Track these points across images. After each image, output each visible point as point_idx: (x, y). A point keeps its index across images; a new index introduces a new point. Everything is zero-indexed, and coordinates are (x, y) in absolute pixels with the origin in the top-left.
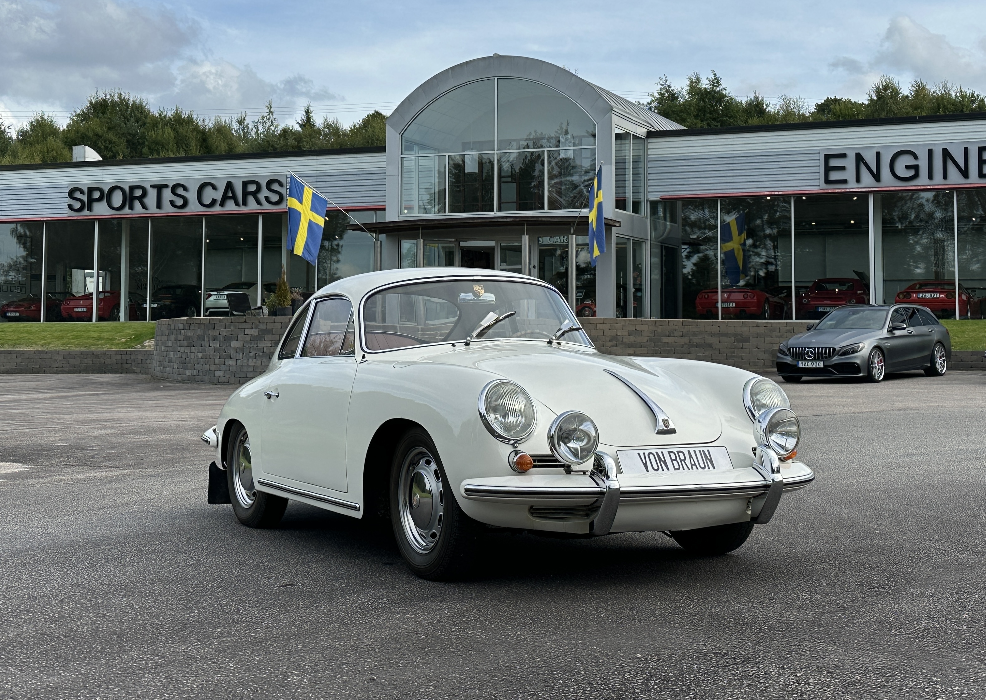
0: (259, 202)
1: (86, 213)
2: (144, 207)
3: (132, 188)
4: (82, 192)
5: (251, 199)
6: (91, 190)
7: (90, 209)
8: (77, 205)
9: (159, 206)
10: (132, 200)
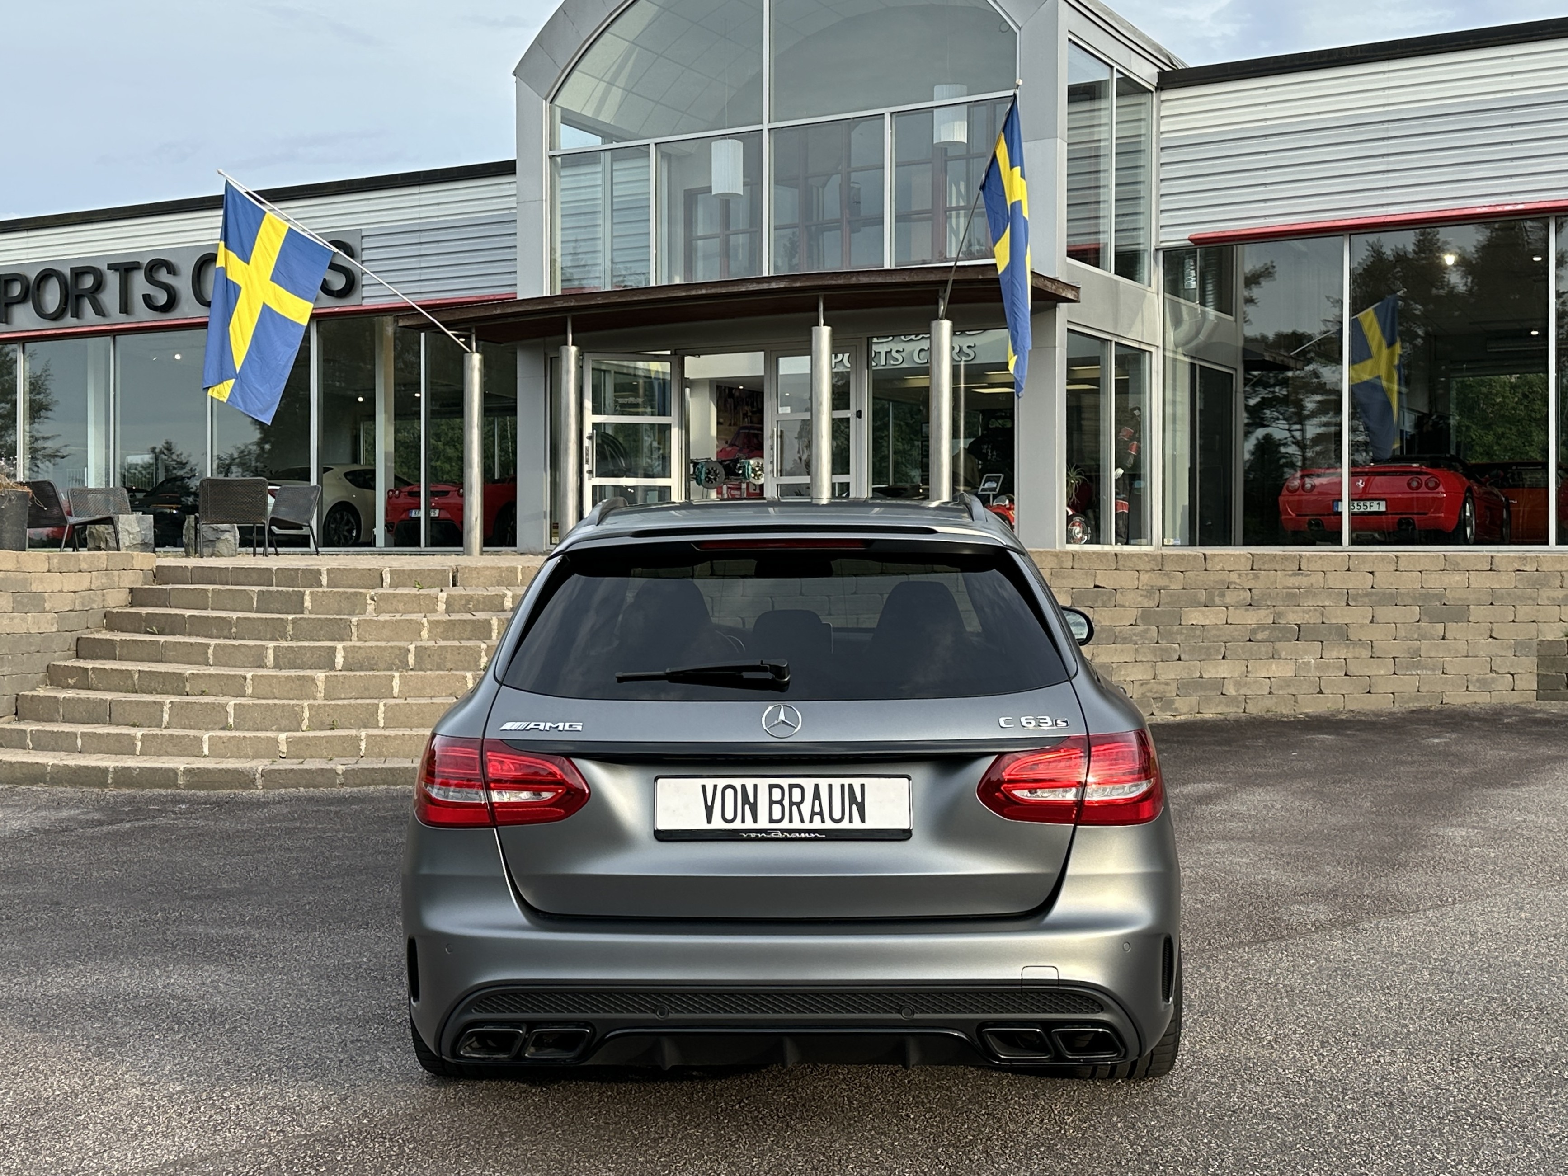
2: (99, 311)
3: (79, 273)
6: (8, 281)
7: (6, 319)
9: (125, 307)
10: (79, 298)
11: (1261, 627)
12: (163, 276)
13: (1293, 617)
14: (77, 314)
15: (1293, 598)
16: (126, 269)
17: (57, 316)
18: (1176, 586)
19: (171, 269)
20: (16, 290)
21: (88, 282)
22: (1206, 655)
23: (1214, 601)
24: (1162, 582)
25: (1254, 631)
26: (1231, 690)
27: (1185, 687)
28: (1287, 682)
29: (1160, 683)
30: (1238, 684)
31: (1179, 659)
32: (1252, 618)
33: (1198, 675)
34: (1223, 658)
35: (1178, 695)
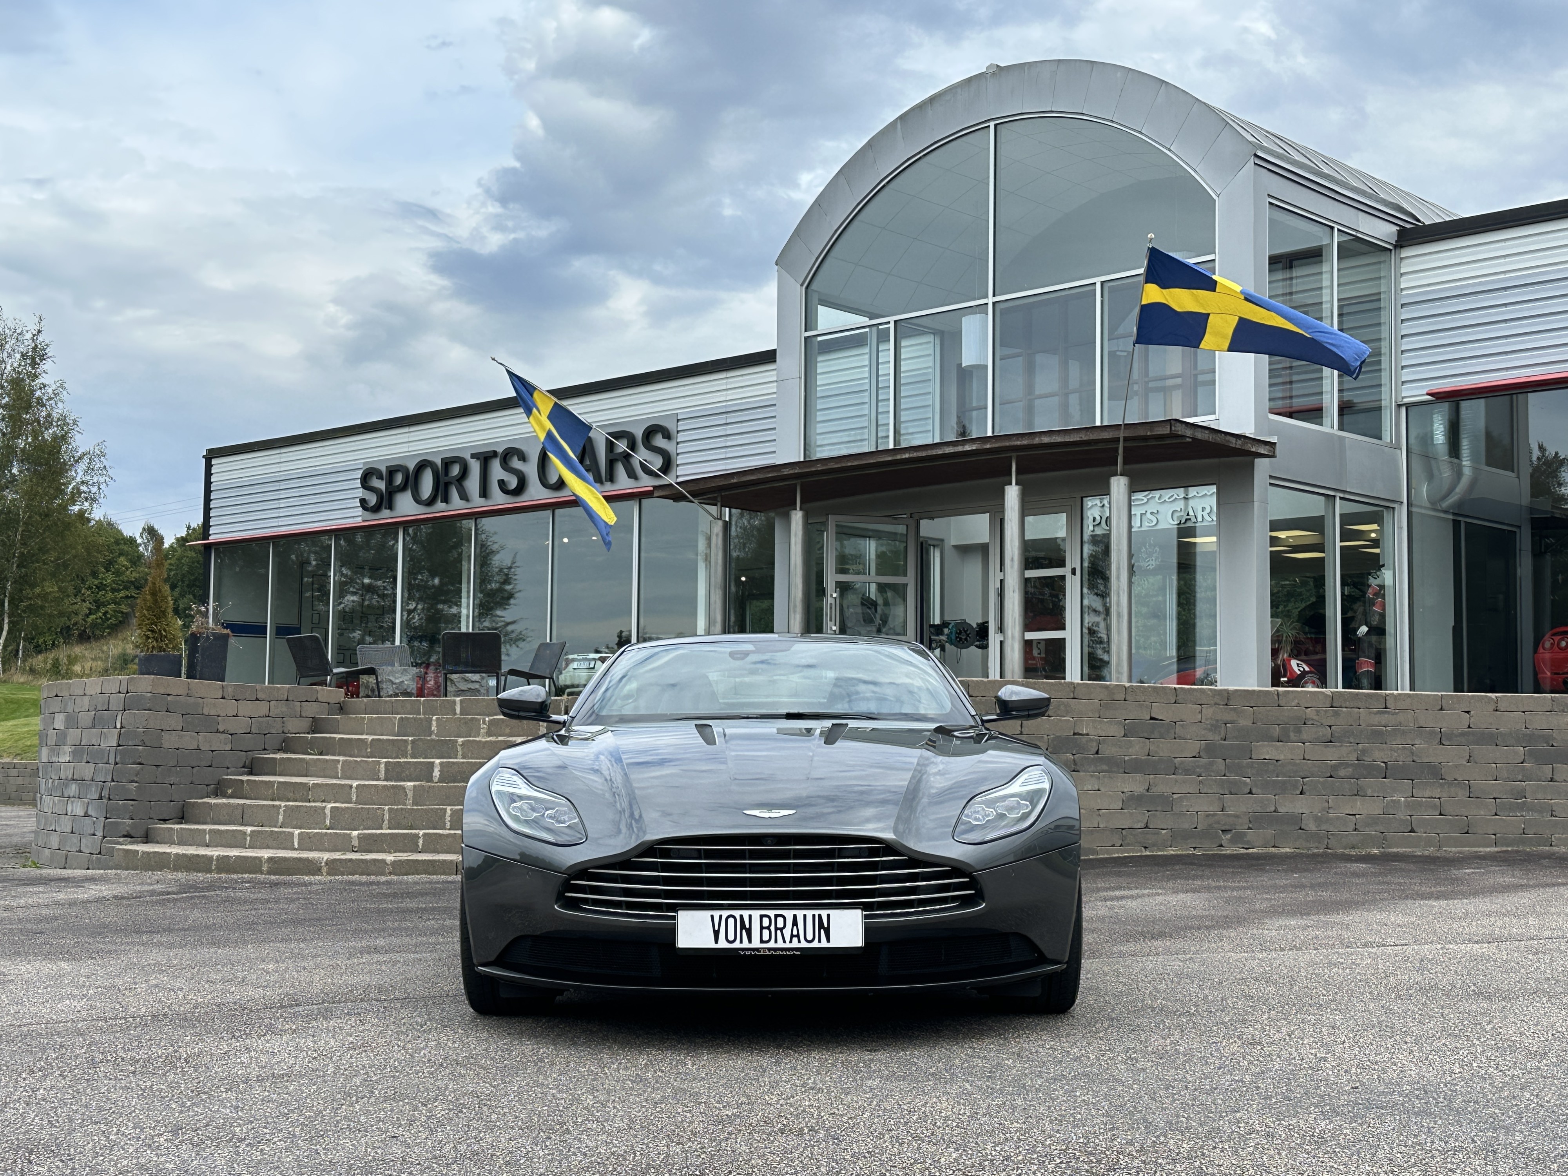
0: (632, 475)
1: (385, 516)
2: (464, 497)
3: (448, 463)
4: (380, 477)
5: (620, 470)
6: (392, 471)
7: (390, 507)
8: (373, 499)
9: (484, 493)
10: (447, 485)
11: (1345, 765)
12: (516, 463)
13: (1379, 755)
14: (446, 500)
15: (1378, 736)
16: (485, 458)
17: (430, 502)
18: (1244, 722)
19: (523, 457)
20: (399, 479)
21: (456, 470)
22: (1282, 789)
23: (1289, 736)
24: (1227, 717)
25: (1335, 768)
26: (1312, 827)
27: (1257, 821)
28: (1373, 821)
29: (1228, 815)
30: (1317, 819)
31: (1250, 793)
32: (1332, 755)
33: (1273, 809)
34: (1301, 793)
35: (1249, 828)
